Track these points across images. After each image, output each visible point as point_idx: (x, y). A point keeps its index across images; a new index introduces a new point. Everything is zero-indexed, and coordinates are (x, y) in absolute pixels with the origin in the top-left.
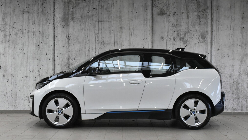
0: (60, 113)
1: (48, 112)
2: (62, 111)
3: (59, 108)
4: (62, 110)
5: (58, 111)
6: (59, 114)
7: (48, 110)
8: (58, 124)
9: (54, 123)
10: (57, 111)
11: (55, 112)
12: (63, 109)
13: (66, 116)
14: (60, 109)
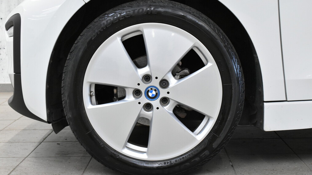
0: (156, 103)
1: (91, 96)
2: (163, 93)
3: (147, 78)
4: (164, 83)
5: (147, 92)
6: (148, 107)
7: (93, 90)
8: (144, 157)
9: (126, 152)
10: (137, 93)
11: (130, 98)
12: (173, 81)
13: (183, 115)
14: (155, 83)
